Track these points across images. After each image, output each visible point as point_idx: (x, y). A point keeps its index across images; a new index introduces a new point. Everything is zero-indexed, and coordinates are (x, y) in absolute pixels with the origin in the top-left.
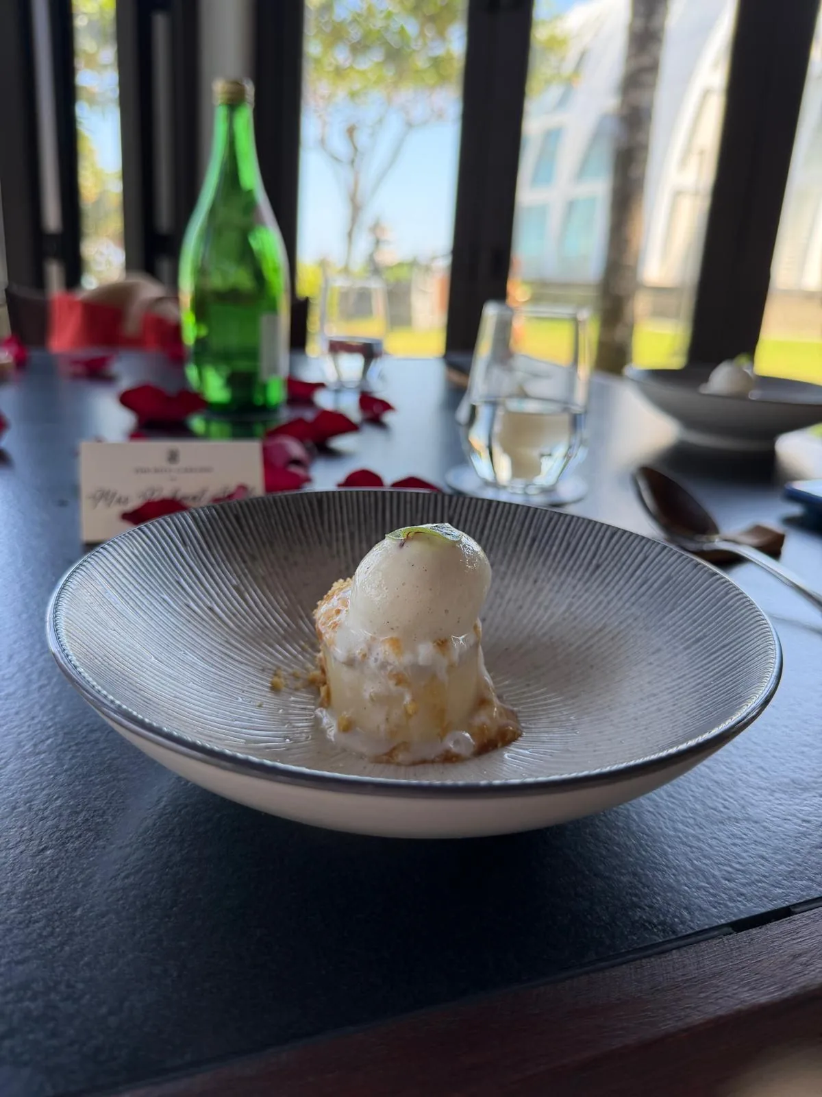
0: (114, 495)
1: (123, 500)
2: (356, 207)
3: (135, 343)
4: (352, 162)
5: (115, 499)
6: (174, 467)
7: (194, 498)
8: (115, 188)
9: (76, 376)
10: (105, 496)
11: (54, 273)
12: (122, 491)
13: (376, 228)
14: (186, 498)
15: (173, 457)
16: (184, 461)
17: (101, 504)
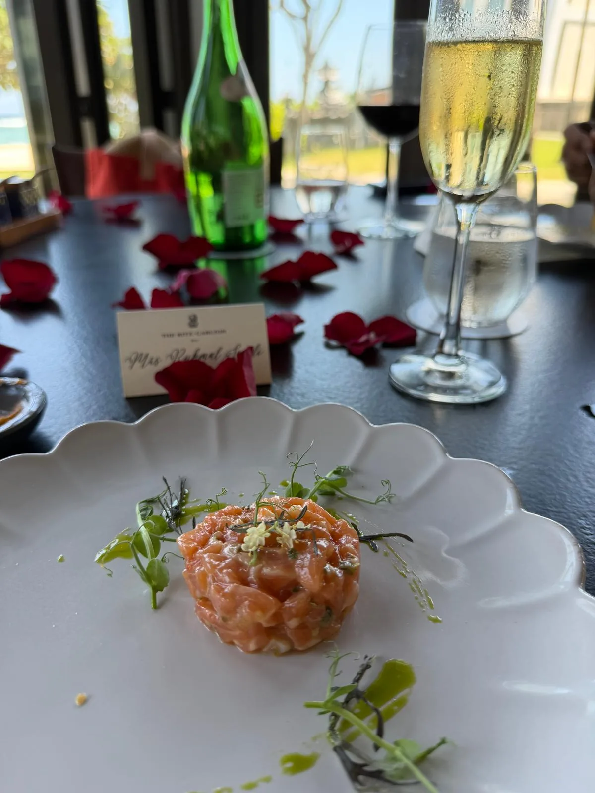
0: (147, 356)
1: (154, 360)
2: (309, 56)
3: (151, 187)
4: (305, 19)
5: (148, 361)
6: (194, 330)
7: (211, 356)
8: (127, 51)
9: (109, 221)
10: (140, 358)
11: (88, 128)
12: (153, 354)
13: (326, 68)
14: (204, 356)
15: (193, 322)
16: (201, 326)
17: (137, 365)
